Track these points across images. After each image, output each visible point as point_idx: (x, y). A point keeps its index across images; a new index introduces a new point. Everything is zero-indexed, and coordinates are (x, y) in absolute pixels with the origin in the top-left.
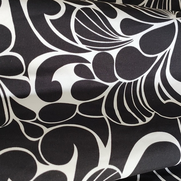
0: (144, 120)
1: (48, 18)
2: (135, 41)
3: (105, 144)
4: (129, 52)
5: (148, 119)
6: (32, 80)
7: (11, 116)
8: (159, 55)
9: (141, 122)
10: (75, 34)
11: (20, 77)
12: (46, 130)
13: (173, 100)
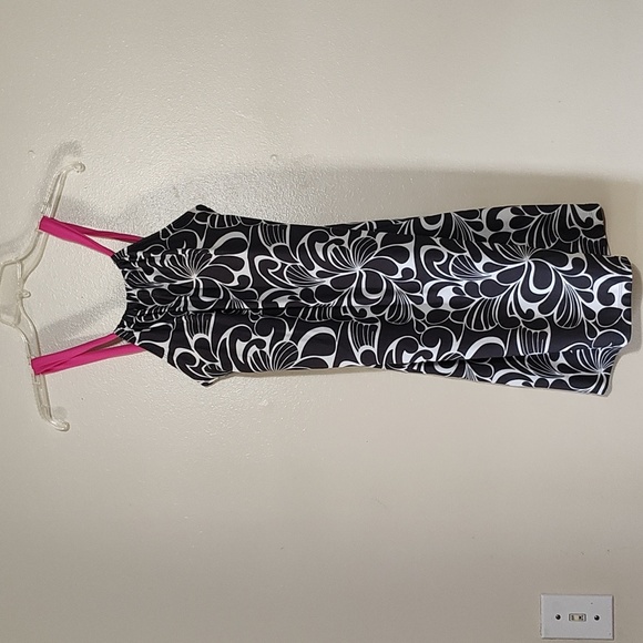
0: (487, 328)
1: (435, 264)
2: (494, 276)
3: (457, 340)
4: (488, 282)
5: (491, 328)
6: (425, 296)
7: (412, 316)
8: (512, 285)
9: (485, 329)
10: (451, 272)
11: (418, 294)
12: (427, 328)
13: (517, 315)
